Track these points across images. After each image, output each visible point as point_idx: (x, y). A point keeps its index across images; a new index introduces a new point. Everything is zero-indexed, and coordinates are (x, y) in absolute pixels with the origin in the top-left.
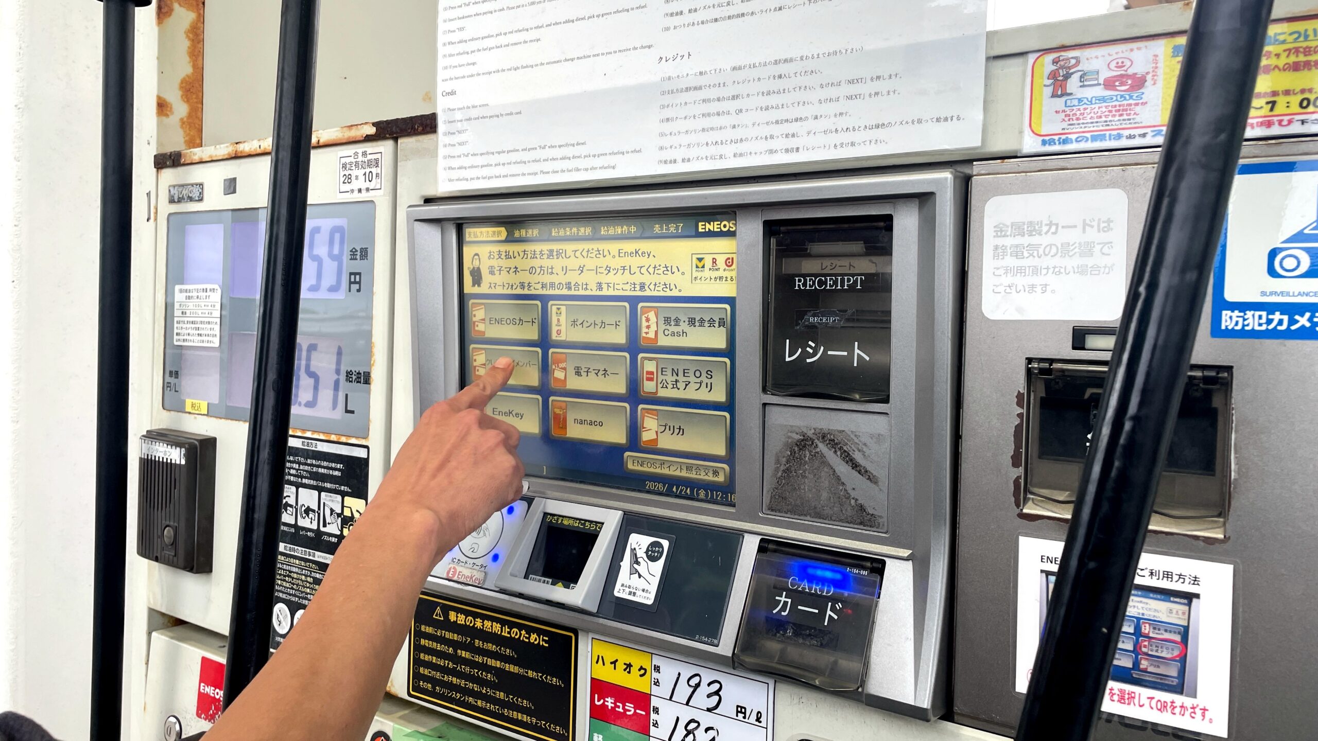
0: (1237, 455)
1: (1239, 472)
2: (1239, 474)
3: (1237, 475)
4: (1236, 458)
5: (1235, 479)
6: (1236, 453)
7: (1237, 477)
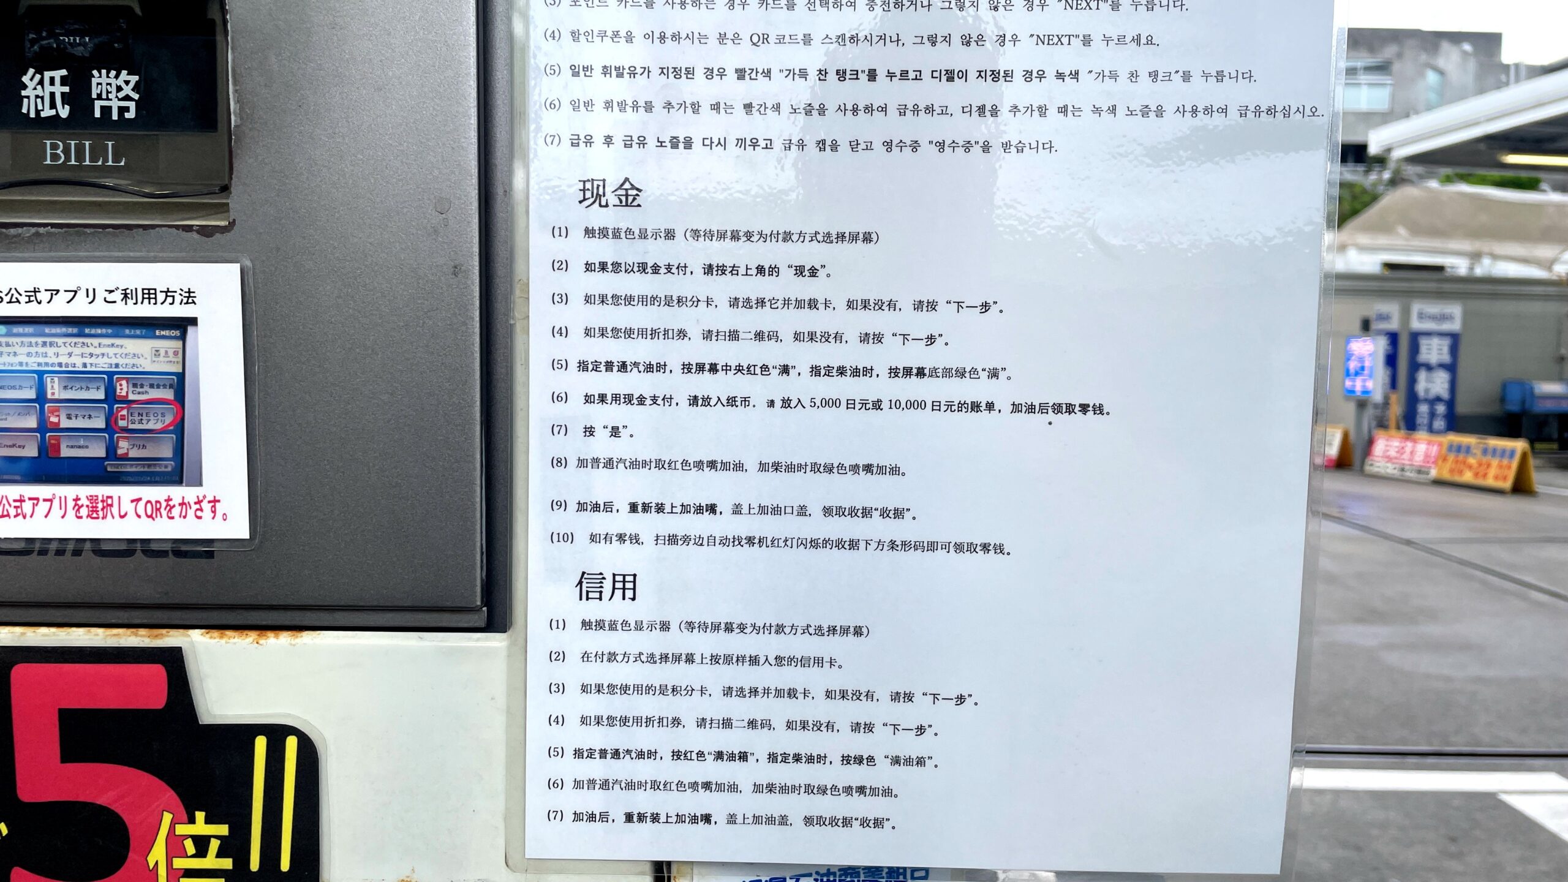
0: (238, 88)
1: (241, 115)
2: (242, 119)
3: (239, 121)
4: (236, 91)
5: (236, 126)
6: (235, 84)
7: (239, 122)
